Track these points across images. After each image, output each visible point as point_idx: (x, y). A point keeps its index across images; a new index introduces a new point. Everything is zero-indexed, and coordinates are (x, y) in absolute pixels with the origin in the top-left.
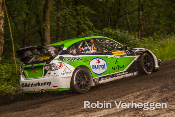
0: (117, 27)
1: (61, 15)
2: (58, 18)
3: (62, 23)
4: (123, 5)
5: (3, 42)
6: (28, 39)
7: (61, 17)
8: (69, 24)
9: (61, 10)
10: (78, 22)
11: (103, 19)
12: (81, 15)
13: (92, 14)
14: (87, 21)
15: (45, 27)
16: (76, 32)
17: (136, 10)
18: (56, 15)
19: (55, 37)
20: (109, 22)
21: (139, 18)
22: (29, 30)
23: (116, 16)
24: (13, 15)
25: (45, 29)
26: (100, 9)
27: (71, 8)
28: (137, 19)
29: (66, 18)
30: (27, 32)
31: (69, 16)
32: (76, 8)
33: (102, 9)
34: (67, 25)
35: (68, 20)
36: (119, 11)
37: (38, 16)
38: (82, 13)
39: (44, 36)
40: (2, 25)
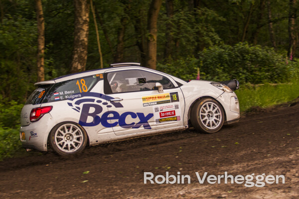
0: (255, 41)
1: (174, 21)
2: (167, 25)
3: (174, 33)
4: (266, 9)
5: (86, 58)
6: (122, 55)
7: (173, 24)
8: (184, 35)
9: (173, 13)
10: (198, 33)
11: (236, 29)
12: (203, 22)
13: (220, 20)
14: (212, 32)
15: (149, 37)
16: (194, 47)
17: (286, 17)
18: (166, 20)
19: (163, 53)
20: (245, 34)
21: (289, 28)
22: (124, 41)
23: (255, 26)
24: (102, 19)
25: (149, 41)
26: (232, 13)
27: (187, 11)
28: (287, 31)
29: (179, 26)
30: (121, 44)
31: (185, 24)
32: (195, 11)
33: (234, 13)
34: (181, 36)
35: (183, 28)
36: (260, 18)
37: (138, 21)
38: (204, 20)
39: (148, 52)
40: (85, 33)
